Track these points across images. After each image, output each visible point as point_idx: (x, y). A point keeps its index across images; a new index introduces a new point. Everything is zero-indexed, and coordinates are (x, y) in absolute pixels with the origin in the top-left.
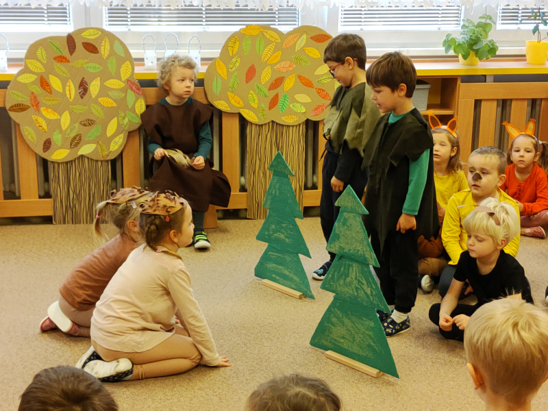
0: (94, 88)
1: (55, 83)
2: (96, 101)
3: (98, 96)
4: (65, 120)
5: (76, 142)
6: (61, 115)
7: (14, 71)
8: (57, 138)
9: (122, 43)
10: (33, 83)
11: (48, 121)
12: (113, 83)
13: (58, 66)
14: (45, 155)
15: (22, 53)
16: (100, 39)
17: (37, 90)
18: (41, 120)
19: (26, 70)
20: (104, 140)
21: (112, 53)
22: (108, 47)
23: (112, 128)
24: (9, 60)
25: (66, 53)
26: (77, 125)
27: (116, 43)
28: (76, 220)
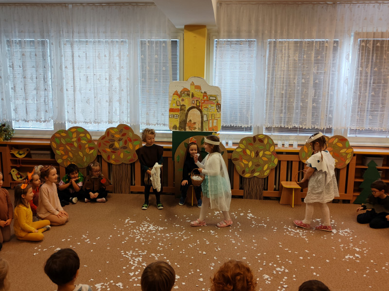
0: (261, 154)
1: (248, 152)
2: (261, 158)
3: (262, 156)
4: (250, 164)
5: (253, 171)
6: (249, 162)
7: (235, 147)
8: (247, 170)
9: (272, 140)
10: (241, 152)
11: (244, 164)
12: (267, 153)
13: (250, 147)
14: (242, 175)
15: (238, 141)
16: (264, 138)
17: (242, 154)
18: (242, 164)
19: (239, 147)
20: (263, 171)
21: (268, 142)
22: (267, 141)
23: (266, 167)
24: (233, 143)
25: (253, 142)
26: (254, 166)
27: (270, 139)
28: (251, 198)
